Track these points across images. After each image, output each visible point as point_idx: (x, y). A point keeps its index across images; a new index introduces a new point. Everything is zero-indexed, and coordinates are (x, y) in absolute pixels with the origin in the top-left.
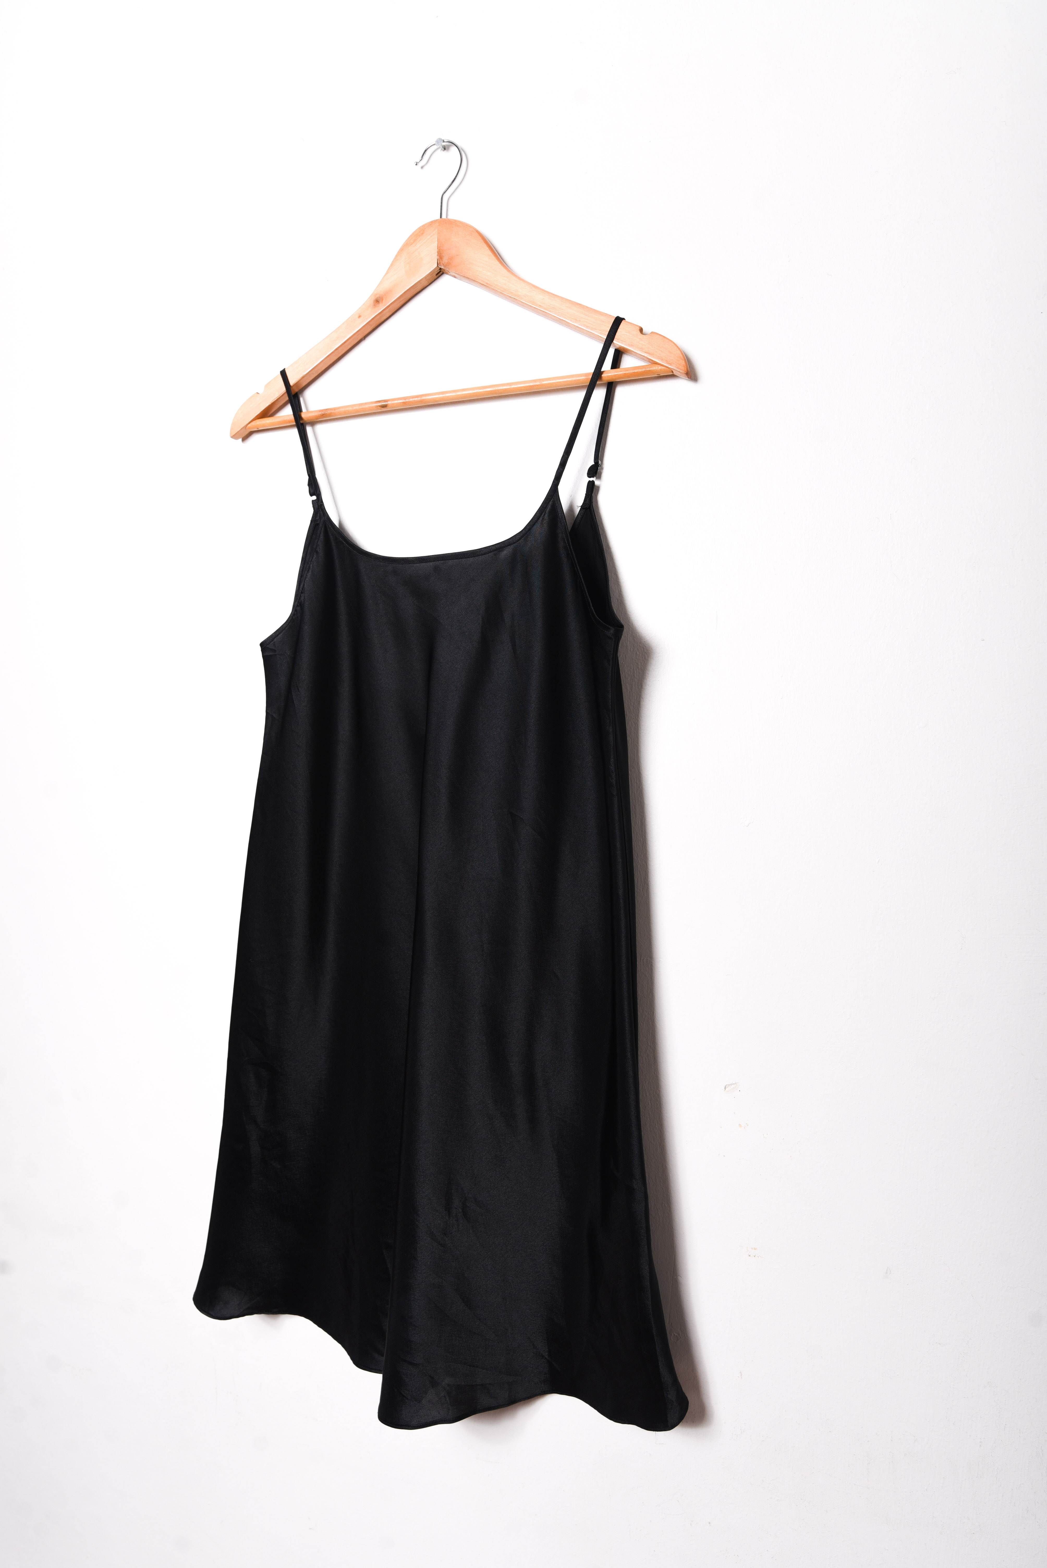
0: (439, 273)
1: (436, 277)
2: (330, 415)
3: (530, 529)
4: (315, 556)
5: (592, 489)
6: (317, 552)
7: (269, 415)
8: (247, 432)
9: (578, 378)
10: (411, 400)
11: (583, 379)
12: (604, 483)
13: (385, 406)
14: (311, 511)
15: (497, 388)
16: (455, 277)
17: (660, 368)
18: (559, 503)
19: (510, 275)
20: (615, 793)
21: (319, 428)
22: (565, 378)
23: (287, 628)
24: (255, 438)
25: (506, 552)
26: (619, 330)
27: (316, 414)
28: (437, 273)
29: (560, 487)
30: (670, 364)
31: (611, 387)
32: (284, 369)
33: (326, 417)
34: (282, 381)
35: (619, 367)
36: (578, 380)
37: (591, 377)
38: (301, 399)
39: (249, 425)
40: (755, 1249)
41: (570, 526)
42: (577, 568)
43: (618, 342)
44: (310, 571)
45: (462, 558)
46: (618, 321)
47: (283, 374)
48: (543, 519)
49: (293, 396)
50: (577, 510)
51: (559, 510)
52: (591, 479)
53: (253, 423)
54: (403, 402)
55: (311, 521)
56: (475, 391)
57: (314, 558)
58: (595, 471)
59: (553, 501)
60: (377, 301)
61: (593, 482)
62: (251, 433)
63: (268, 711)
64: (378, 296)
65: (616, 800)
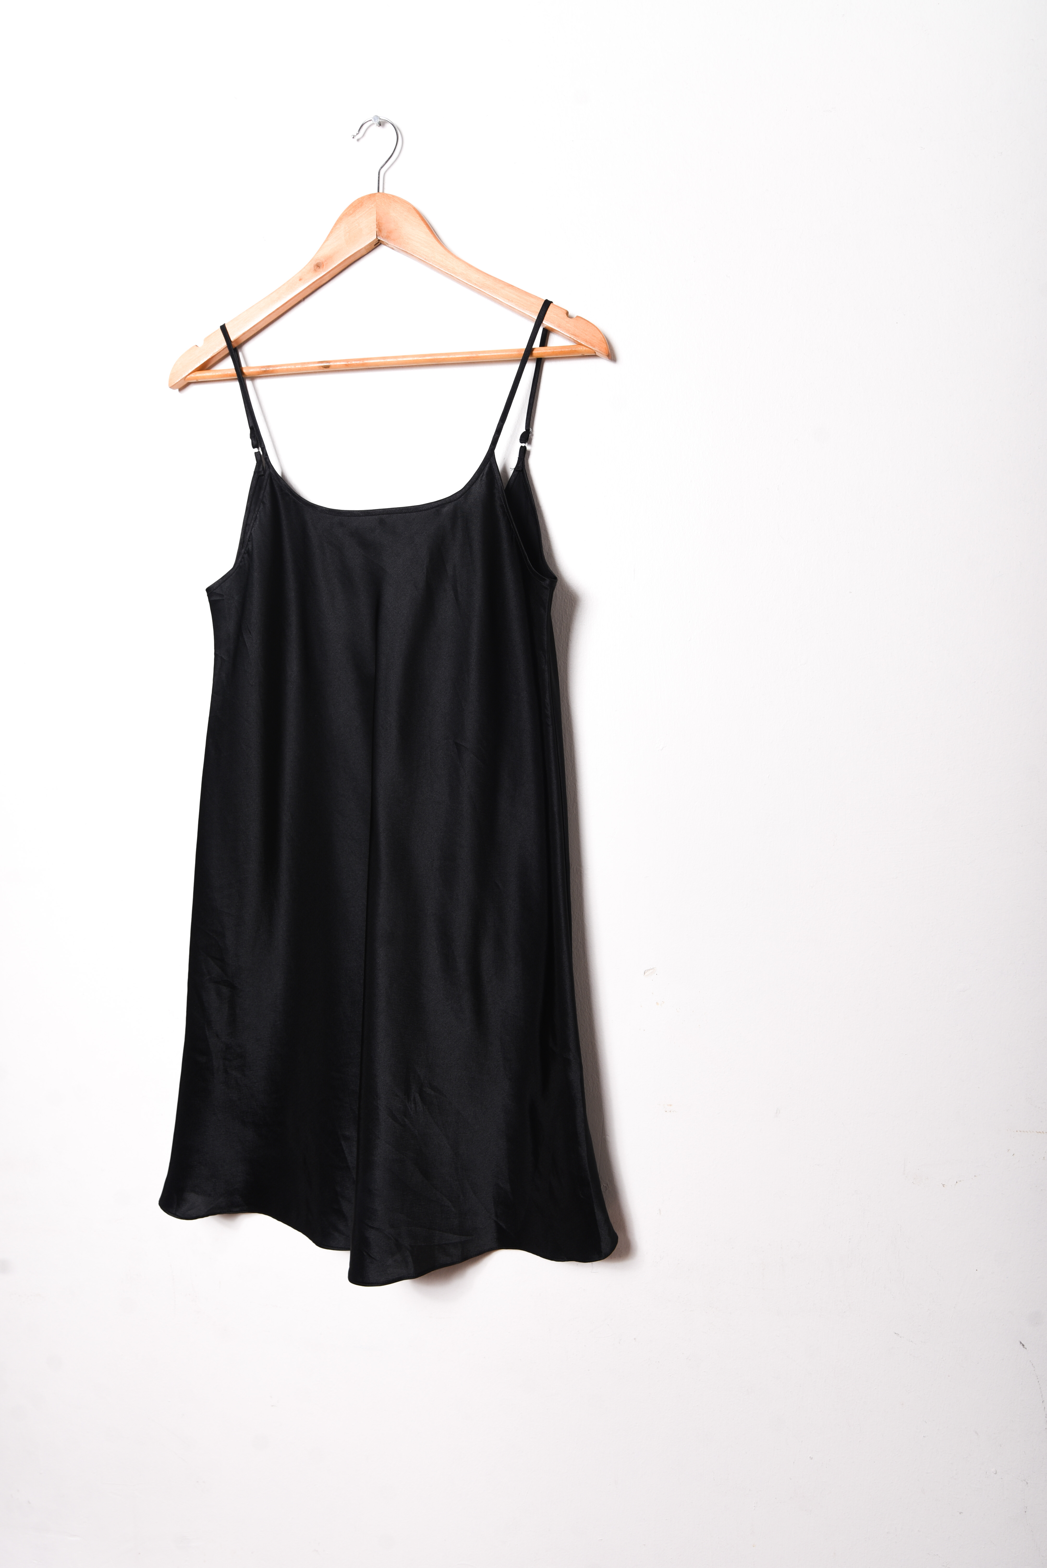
0: (378, 244)
1: (374, 247)
2: (272, 371)
3: (469, 489)
4: (262, 507)
5: (524, 454)
6: (264, 503)
7: (207, 367)
8: (185, 383)
9: (511, 353)
10: (353, 362)
11: (515, 354)
12: (533, 448)
13: (327, 367)
14: (253, 463)
15: (436, 357)
16: (393, 249)
17: (584, 349)
18: (496, 465)
19: (446, 252)
20: (550, 723)
21: (259, 382)
22: (499, 353)
23: (234, 574)
24: (192, 389)
25: (446, 509)
26: (548, 312)
27: (258, 370)
28: (375, 244)
29: (496, 451)
30: (594, 347)
31: (540, 362)
32: (224, 324)
33: (267, 373)
34: (223, 336)
35: (546, 346)
36: (511, 355)
37: (523, 352)
38: (240, 354)
39: (188, 377)
40: (671, 1105)
41: (505, 486)
42: (513, 524)
43: (546, 323)
44: (257, 520)
45: (406, 513)
46: (547, 304)
47: (223, 329)
48: (481, 479)
49: (233, 350)
50: (511, 472)
51: (496, 472)
52: (523, 445)
53: (192, 375)
54: (346, 365)
55: (254, 472)
56: (416, 359)
57: (261, 508)
58: (526, 437)
59: (490, 464)
60: (318, 266)
61: (525, 447)
62: (188, 384)
63: (217, 653)
64: (319, 261)
65: (551, 729)
